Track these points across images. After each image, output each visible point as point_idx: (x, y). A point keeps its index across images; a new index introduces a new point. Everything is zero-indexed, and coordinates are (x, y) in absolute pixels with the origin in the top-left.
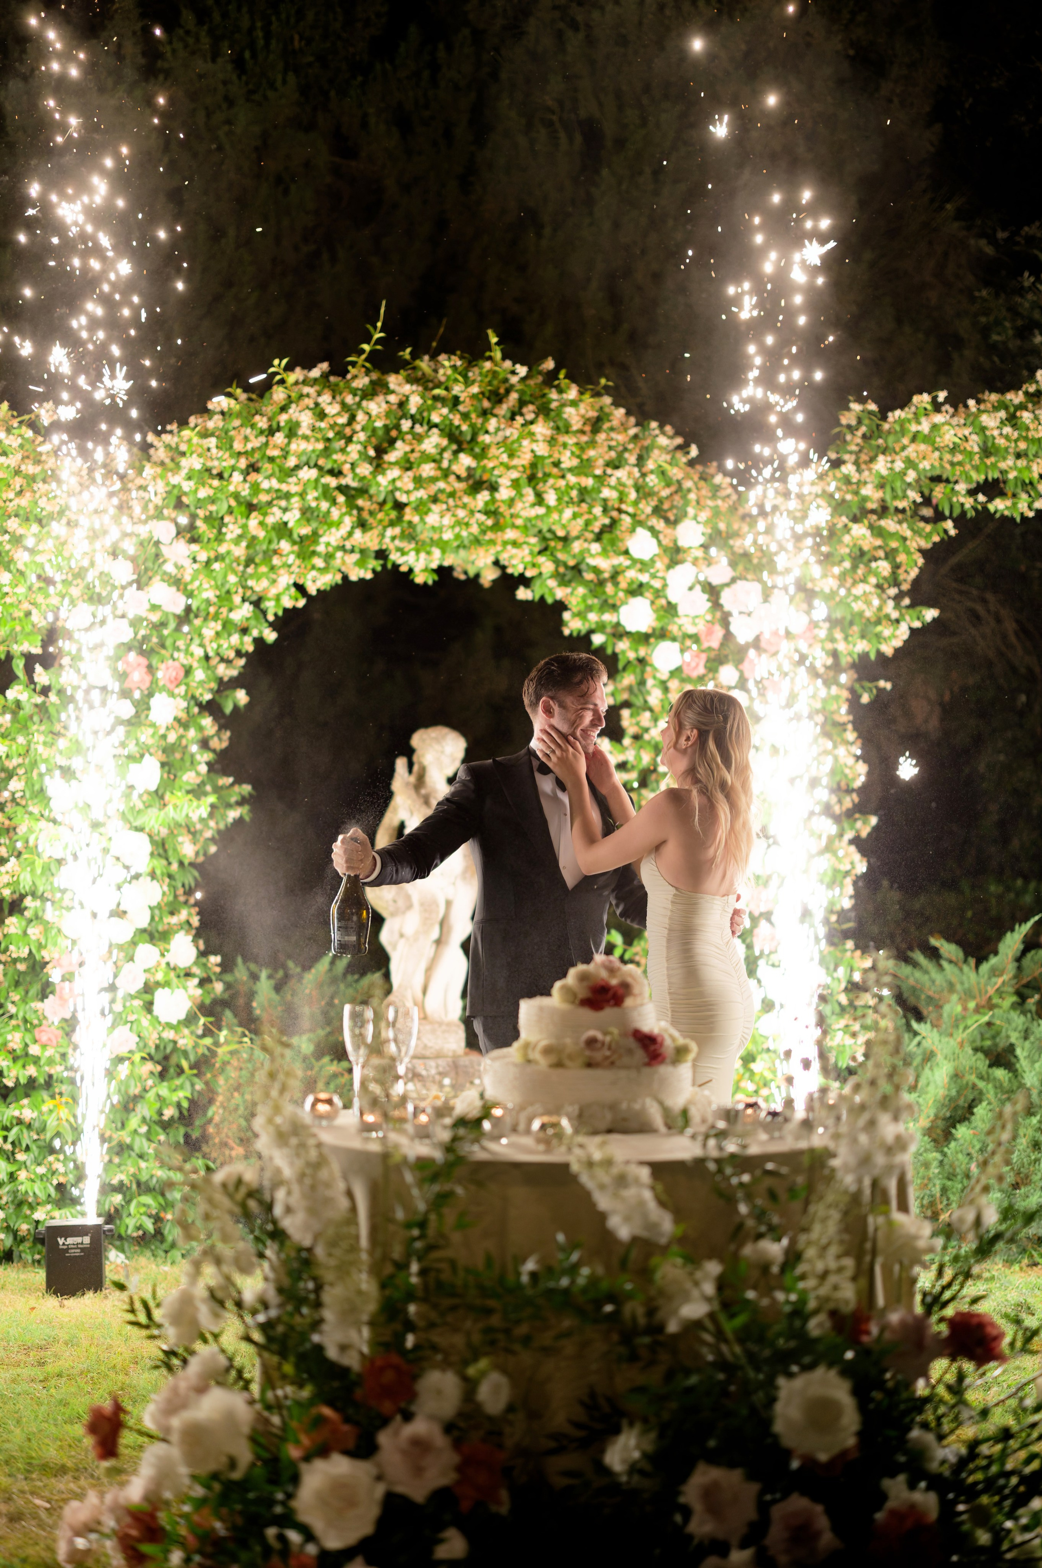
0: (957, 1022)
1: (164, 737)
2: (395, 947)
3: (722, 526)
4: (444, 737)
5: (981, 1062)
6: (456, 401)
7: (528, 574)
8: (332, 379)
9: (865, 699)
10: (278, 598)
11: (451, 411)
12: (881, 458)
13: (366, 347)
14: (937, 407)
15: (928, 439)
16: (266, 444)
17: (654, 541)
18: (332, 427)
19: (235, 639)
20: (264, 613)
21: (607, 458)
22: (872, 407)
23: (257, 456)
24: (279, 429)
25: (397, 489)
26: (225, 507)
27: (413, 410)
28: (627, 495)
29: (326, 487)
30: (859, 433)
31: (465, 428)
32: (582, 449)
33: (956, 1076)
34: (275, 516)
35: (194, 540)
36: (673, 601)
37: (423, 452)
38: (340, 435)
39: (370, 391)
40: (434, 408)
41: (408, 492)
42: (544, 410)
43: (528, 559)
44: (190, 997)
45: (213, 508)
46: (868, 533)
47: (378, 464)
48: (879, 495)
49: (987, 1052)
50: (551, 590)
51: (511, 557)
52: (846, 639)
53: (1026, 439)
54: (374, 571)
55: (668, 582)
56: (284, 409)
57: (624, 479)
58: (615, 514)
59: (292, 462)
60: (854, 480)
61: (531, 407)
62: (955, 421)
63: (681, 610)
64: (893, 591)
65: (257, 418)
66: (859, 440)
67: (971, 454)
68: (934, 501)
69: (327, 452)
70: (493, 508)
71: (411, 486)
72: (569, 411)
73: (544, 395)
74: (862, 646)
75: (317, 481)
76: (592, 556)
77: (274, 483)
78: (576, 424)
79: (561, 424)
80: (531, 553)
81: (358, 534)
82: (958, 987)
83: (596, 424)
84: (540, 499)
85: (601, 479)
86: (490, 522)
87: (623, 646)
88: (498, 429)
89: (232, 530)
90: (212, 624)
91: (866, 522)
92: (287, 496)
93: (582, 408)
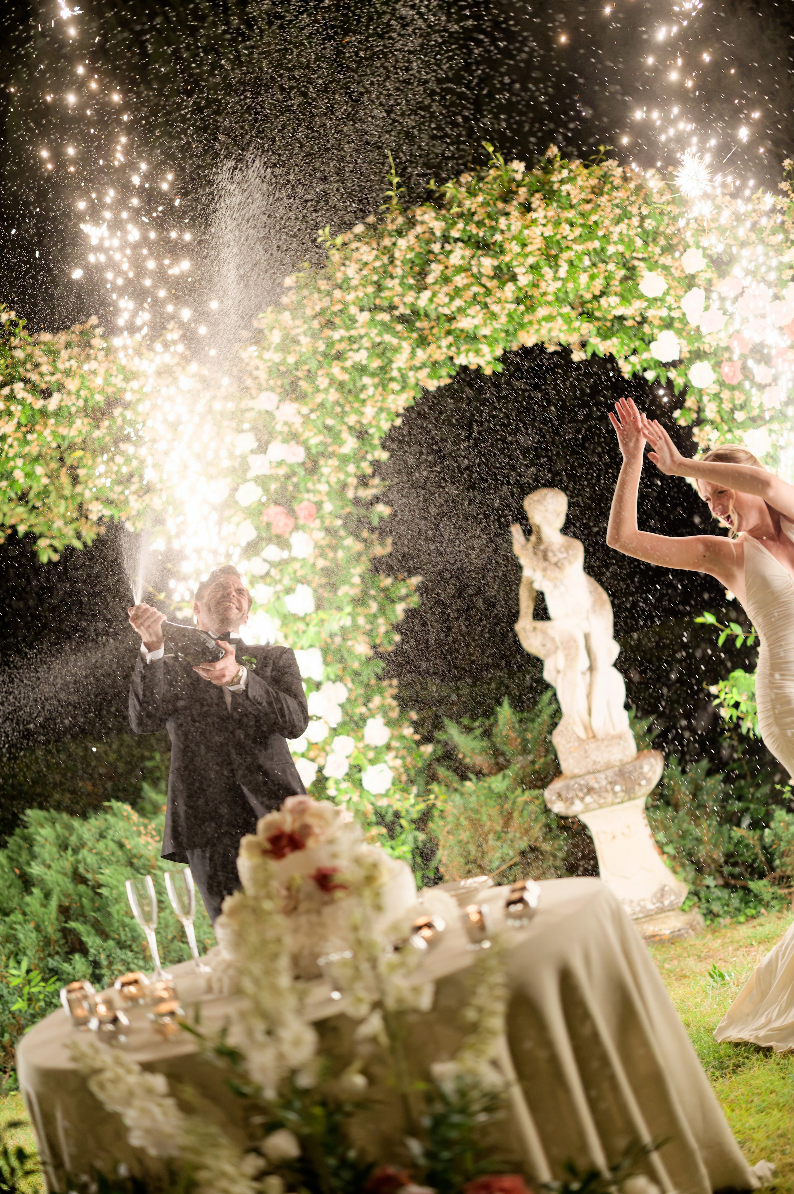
1: (314, 565)
2: (556, 681)
4: (544, 498)
6: (470, 213)
8: (376, 228)
10: (375, 424)
11: (468, 223)
13: (391, 193)
16: (330, 302)
17: (666, 277)
19: (353, 468)
20: (371, 440)
21: (611, 216)
25: (439, 305)
27: (438, 234)
28: (634, 243)
29: (383, 324)
31: (482, 233)
34: (351, 359)
35: (302, 397)
36: (696, 325)
37: (454, 266)
39: (403, 229)
40: (453, 225)
41: (448, 305)
42: (548, 194)
43: (565, 327)
44: (392, 768)
45: (307, 367)
47: (420, 288)
50: (599, 346)
51: (550, 330)
54: (451, 377)
55: (684, 310)
59: (353, 310)
61: (538, 195)
63: (704, 330)
70: (521, 295)
71: (447, 300)
72: (565, 188)
73: (546, 181)
75: (373, 320)
76: (613, 308)
78: (578, 196)
80: (568, 321)
81: (420, 352)
85: (606, 238)
86: (522, 307)
87: (672, 374)
89: (323, 382)
92: (357, 339)
93: (580, 181)
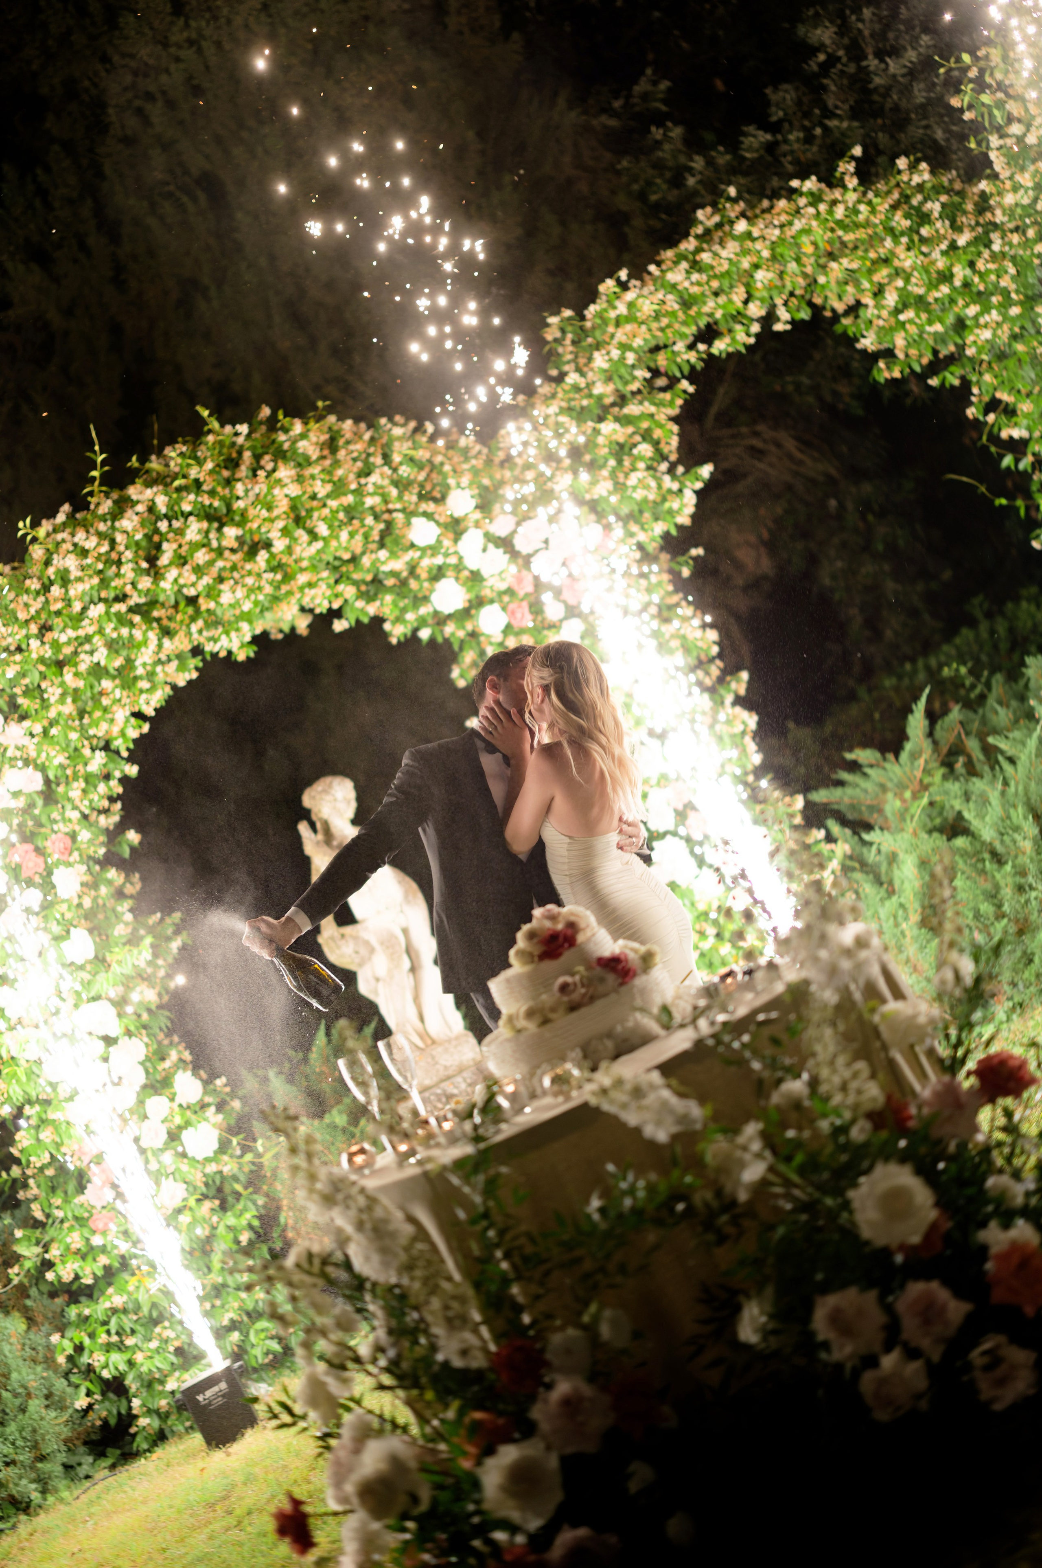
0: (902, 816)
1: (79, 905)
2: (376, 992)
3: (486, 482)
4: (330, 786)
5: (939, 840)
6: (198, 483)
7: (335, 606)
8: (78, 516)
9: (686, 572)
10: (123, 734)
11: (197, 495)
12: (596, 355)
13: (95, 473)
14: (624, 286)
15: (630, 318)
16: (47, 602)
17: (432, 524)
18: (98, 558)
19: (102, 788)
20: (117, 752)
21: (355, 470)
22: (568, 313)
23: (44, 616)
24: (52, 583)
25: (182, 587)
26: (37, 676)
27: (163, 510)
28: (389, 494)
29: (118, 615)
30: (568, 342)
31: (216, 504)
32: (330, 473)
33: (923, 863)
34: (85, 662)
35: (23, 718)
36: (474, 568)
37: (190, 543)
38: (108, 562)
39: (117, 511)
40: (181, 499)
41: (193, 585)
42: (280, 455)
43: (328, 593)
44: (215, 1126)
45: (26, 681)
46: (617, 426)
47: (155, 571)
48: (610, 388)
49: (941, 830)
50: (362, 610)
51: (313, 599)
52: (643, 529)
53: (715, 276)
54: (197, 669)
55: (462, 553)
56: (47, 563)
57: (380, 482)
58: (386, 516)
59: (77, 607)
60: (583, 385)
61: (267, 457)
62: (646, 291)
63: (485, 573)
64: (664, 466)
65: (28, 582)
66: (570, 348)
67: (673, 314)
68: (662, 370)
69: (104, 583)
70: (275, 563)
71: (193, 578)
72: (302, 445)
73: (274, 441)
74: (659, 528)
75: (107, 613)
76: (383, 563)
77: (71, 633)
78: (314, 453)
79: (301, 460)
80: (329, 586)
81: (166, 642)
82: (889, 785)
83: (332, 445)
84: (313, 535)
85: (359, 492)
86: (279, 577)
87: (449, 629)
88: (247, 491)
89: (53, 693)
90: (75, 785)
91: (610, 417)
92: (88, 639)
93: (313, 437)
